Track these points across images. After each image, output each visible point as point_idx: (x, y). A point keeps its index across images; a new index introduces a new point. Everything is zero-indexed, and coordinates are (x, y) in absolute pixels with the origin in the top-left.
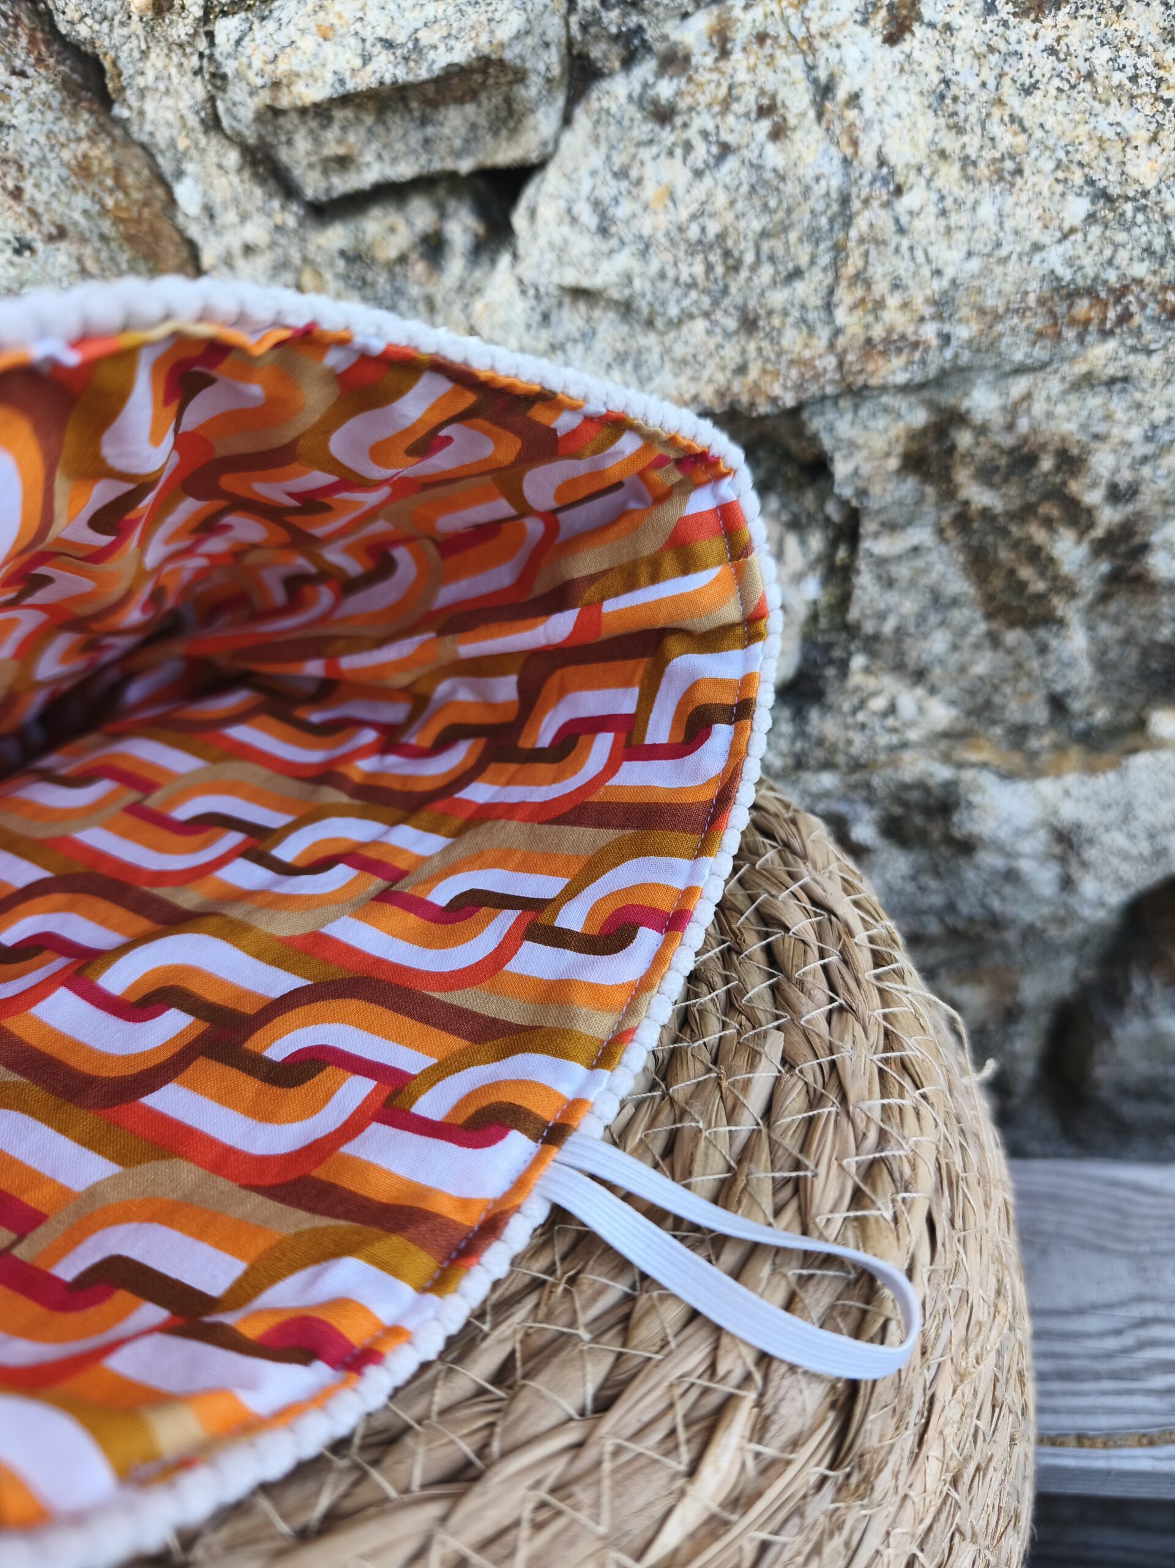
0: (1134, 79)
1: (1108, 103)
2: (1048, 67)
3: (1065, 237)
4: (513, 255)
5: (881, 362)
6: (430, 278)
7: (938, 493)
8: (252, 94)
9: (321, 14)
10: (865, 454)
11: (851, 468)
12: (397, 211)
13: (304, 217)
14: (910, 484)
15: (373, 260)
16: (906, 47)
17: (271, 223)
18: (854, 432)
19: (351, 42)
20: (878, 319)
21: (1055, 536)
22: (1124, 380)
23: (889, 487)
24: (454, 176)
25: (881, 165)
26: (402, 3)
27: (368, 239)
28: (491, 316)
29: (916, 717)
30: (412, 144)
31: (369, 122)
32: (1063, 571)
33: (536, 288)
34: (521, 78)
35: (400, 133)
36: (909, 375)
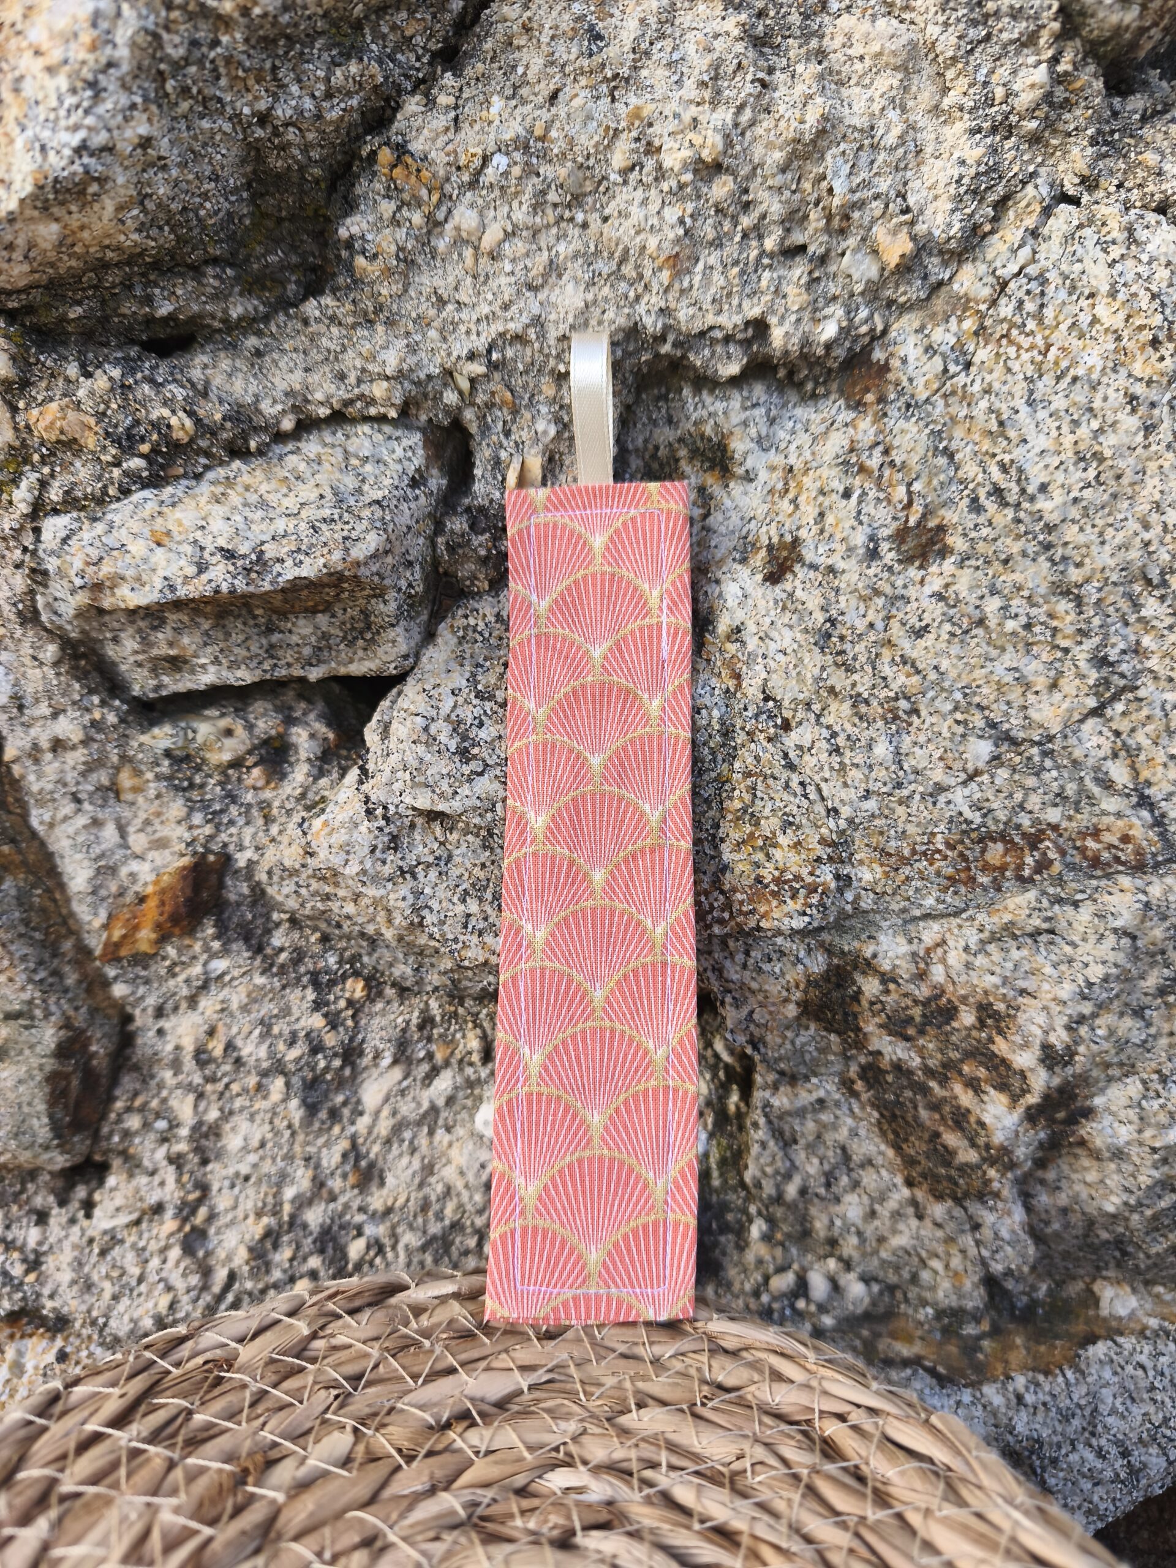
0: (1028, 627)
1: (1003, 650)
2: (938, 612)
3: (971, 778)
4: (361, 768)
5: (775, 903)
6: (268, 783)
7: (845, 1041)
8: (73, 592)
9: (159, 520)
10: (760, 997)
11: (745, 1011)
12: (237, 710)
13: (128, 712)
14: (812, 1031)
15: (203, 760)
16: (788, 586)
17: (87, 717)
18: (747, 973)
19: (188, 549)
20: (769, 857)
21: (985, 1098)
22: (1052, 932)
23: (789, 1034)
24: (303, 680)
25: (767, 699)
26: (250, 515)
27: (200, 739)
28: (330, 834)
29: (830, 1298)
30: (255, 649)
31: (206, 625)
32: (998, 1138)
33: (385, 808)
34: (379, 593)
35: (241, 637)
36: (807, 919)
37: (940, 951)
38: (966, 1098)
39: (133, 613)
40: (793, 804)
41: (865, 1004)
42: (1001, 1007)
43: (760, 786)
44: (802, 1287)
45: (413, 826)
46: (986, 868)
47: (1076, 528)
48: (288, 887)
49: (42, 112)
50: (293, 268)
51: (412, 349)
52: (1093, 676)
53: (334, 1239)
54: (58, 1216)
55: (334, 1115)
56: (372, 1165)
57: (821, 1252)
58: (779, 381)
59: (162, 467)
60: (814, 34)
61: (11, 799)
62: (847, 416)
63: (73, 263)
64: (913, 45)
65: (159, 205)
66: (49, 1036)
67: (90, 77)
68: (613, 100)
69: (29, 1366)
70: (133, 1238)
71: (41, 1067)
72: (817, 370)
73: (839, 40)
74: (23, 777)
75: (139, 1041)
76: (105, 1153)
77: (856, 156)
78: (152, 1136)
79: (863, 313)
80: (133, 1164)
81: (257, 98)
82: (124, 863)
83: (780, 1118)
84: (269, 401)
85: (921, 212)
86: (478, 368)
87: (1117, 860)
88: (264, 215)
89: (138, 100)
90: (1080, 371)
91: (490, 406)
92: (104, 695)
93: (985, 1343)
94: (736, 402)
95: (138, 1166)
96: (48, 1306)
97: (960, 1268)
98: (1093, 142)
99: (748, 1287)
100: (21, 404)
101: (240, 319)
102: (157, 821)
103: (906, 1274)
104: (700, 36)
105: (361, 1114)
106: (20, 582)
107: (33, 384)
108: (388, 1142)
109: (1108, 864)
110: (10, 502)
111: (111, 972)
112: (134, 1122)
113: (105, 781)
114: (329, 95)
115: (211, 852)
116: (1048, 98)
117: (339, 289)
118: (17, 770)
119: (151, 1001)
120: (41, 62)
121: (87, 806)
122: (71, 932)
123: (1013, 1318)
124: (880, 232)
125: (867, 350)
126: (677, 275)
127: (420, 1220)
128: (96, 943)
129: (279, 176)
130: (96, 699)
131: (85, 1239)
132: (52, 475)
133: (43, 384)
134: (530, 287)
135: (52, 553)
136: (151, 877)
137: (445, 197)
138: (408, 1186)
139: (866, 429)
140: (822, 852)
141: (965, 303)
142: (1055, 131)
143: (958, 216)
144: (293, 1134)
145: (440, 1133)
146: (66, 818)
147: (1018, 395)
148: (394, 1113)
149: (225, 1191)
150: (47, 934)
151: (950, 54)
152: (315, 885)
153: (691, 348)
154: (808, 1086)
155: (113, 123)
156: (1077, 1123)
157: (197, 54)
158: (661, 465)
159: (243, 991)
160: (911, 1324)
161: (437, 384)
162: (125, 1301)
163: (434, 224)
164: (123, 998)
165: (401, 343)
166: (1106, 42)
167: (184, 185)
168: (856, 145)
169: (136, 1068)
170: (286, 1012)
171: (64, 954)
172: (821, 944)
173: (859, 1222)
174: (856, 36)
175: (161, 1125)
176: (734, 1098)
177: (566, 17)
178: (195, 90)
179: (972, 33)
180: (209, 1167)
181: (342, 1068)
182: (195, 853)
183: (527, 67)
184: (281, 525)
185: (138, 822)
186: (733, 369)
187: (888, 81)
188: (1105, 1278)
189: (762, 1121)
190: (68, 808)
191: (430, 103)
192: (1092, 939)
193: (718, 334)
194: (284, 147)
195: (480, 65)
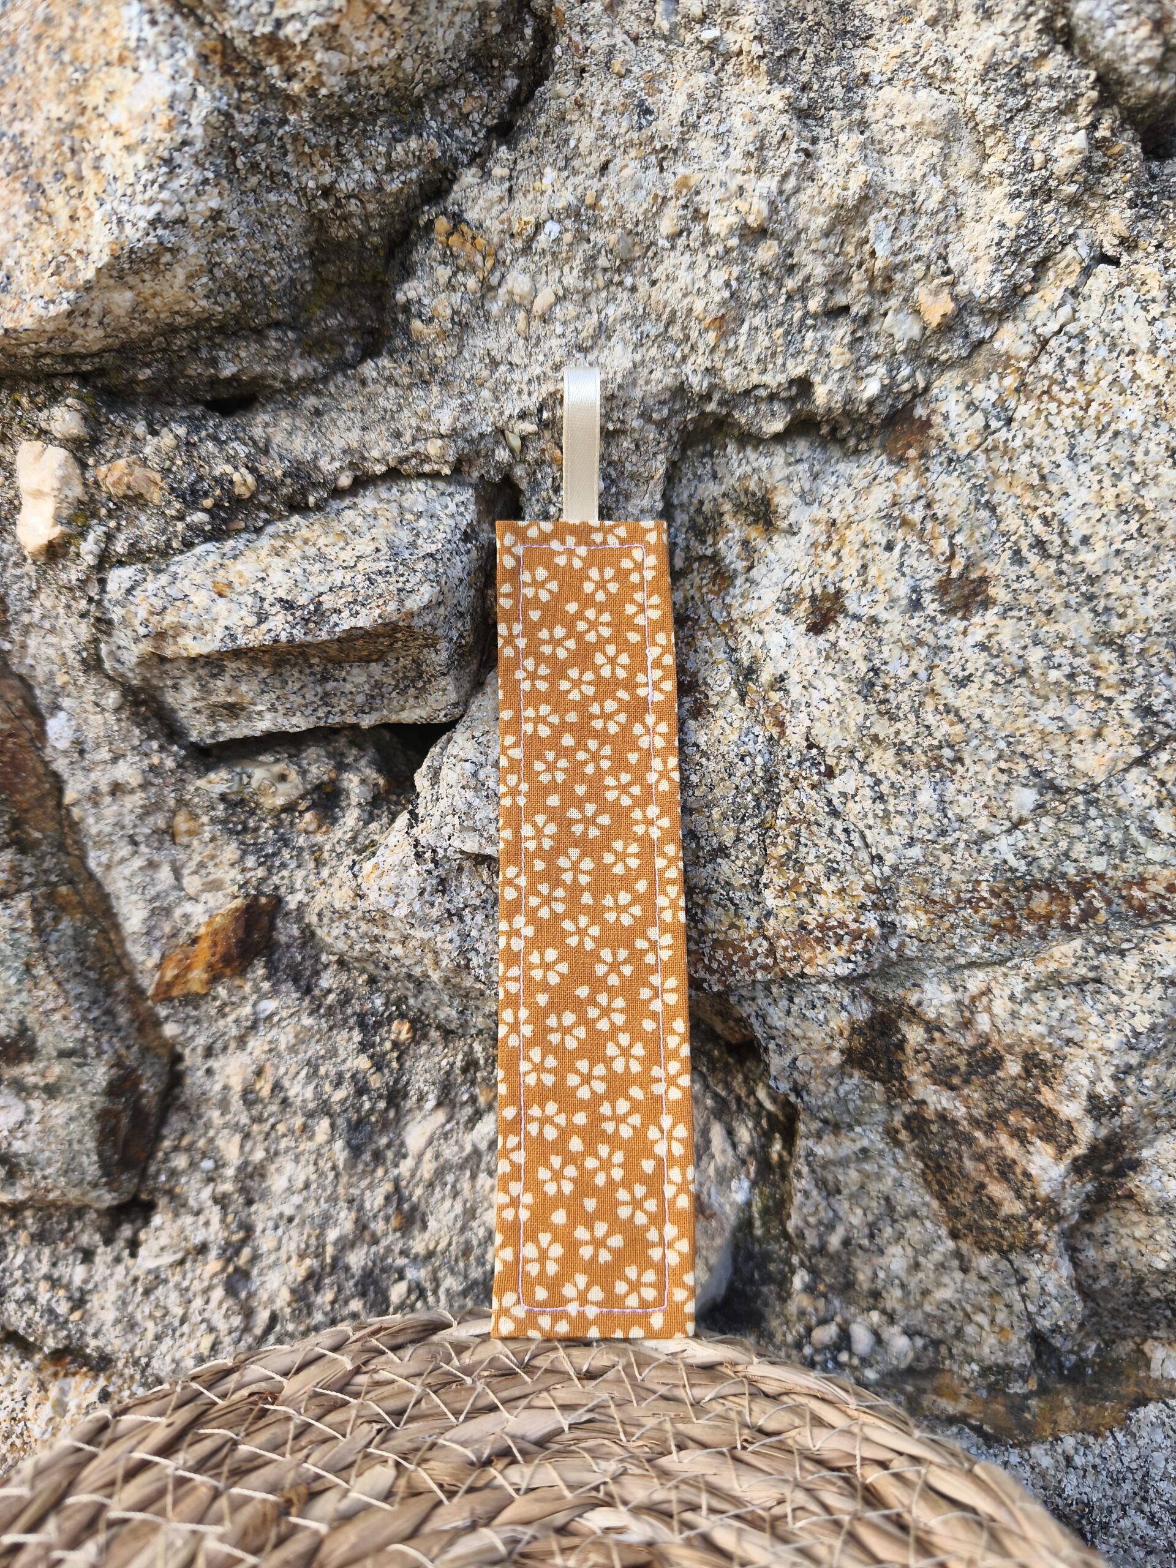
0: (1071, 677)
1: (1047, 699)
2: (981, 662)
3: (1015, 826)
4: (412, 812)
5: (819, 949)
6: (319, 827)
7: (888, 1090)
8: (136, 640)
9: (221, 572)
10: (804, 1045)
11: (788, 1059)
12: (290, 756)
13: (185, 758)
14: (855, 1080)
15: (257, 804)
16: (831, 636)
17: (146, 762)
18: (791, 1021)
19: (249, 600)
20: (813, 904)
21: (1031, 1149)
22: (1098, 981)
23: (833, 1082)
24: (355, 727)
25: (810, 746)
26: (309, 568)
27: (254, 784)
28: (380, 877)
29: (873, 1351)
30: (310, 696)
31: (264, 674)
32: (1044, 1190)
33: (434, 851)
34: (431, 643)
35: (298, 685)
36: (851, 966)
37: (985, 999)
38: (1012, 1149)
39: (192, 661)
40: (838, 851)
41: (909, 1052)
42: (1047, 1056)
43: (804, 833)
44: (844, 1340)
45: (460, 869)
46: (1031, 916)
47: (1118, 579)
48: (338, 929)
49: (120, 188)
50: (351, 331)
51: (466, 408)
52: (1137, 725)
53: (376, 1283)
54: (103, 1255)
55: (378, 1157)
56: (414, 1208)
57: (864, 1304)
58: (822, 437)
59: (224, 521)
60: (856, 105)
61: (69, 841)
62: (890, 471)
63: (145, 328)
64: (953, 115)
65: (227, 273)
66: (100, 1074)
67: (166, 155)
68: (662, 170)
69: (72, 1406)
70: (177, 1278)
71: (92, 1105)
72: (860, 427)
73: (881, 111)
74: (82, 820)
75: (188, 1081)
76: (152, 1192)
77: (898, 221)
78: (199, 1175)
79: (905, 371)
80: (178, 1204)
81: (321, 173)
82: (178, 905)
83: (824, 1167)
84: (327, 459)
85: (962, 273)
86: (529, 427)
87: (1163, 909)
88: (325, 281)
89: (211, 175)
90: (1121, 426)
91: (540, 463)
92: (163, 740)
93: (1033, 1402)
94: (779, 456)
95: (184, 1205)
96: (92, 1345)
97: (1007, 1323)
98: (1132, 204)
99: (790, 1338)
100: (91, 461)
101: (300, 380)
102: (210, 864)
103: (950, 1328)
104: (746, 109)
105: (405, 1156)
106: (84, 630)
107: (103, 442)
108: (431, 1185)
109: (1155, 914)
110: (78, 555)
111: (163, 1012)
112: (181, 1161)
113: (162, 824)
114: (389, 169)
115: (263, 894)
116: (1086, 163)
117: (396, 351)
118: (76, 813)
119: (201, 1041)
120: (120, 142)
121: (143, 849)
122: (124, 972)
123: (1061, 1377)
124: (921, 293)
125: (909, 407)
126: (723, 336)
127: (461, 1264)
128: (149, 983)
129: (340, 245)
130: (155, 745)
131: (129, 1278)
132: (118, 528)
133: (112, 442)
134: (580, 349)
135: (117, 603)
136: (204, 919)
137: (498, 263)
138: (450, 1229)
139: (908, 483)
140: (866, 899)
141: (1005, 361)
142: (1094, 195)
143: (999, 276)
144: (337, 1176)
145: (482, 1177)
146: (123, 860)
147: (1059, 450)
148: (437, 1156)
149: (269, 1232)
150: (101, 974)
151: (990, 122)
152: (364, 927)
153: (735, 406)
154: (852, 1135)
155: (186, 197)
156: (1125, 1175)
157: (266, 132)
158: (706, 520)
159: (290, 1031)
160: (956, 1382)
161: (489, 442)
162: (168, 1341)
163: (488, 289)
164: (175, 1037)
165: (455, 403)
166: (1143, 109)
167: (251, 254)
168: (897, 211)
169: (185, 1107)
170: (333, 1052)
171: (117, 994)
172: (866, 992)
173: (903, 1275)
174: (898, 107)
175: (208, 1164)
176: (777, 1147)
177: (617, 93)
178: (263, 166)
179: (1012, 103)
180: (254, 1208)
181: (386, 1110)
182: (248, 895)
183: (579, 140)
184: (338, 577)
185: (192, 865)
186: (778, 426)
187: (929, 149)
188: (1156, 1339)
189: (805, 1170)
190: (125, 850)
191: (486, 175)
192: (1139, 988)
193: (763, 393)
194: (345, 218)
195: (534, 139)
